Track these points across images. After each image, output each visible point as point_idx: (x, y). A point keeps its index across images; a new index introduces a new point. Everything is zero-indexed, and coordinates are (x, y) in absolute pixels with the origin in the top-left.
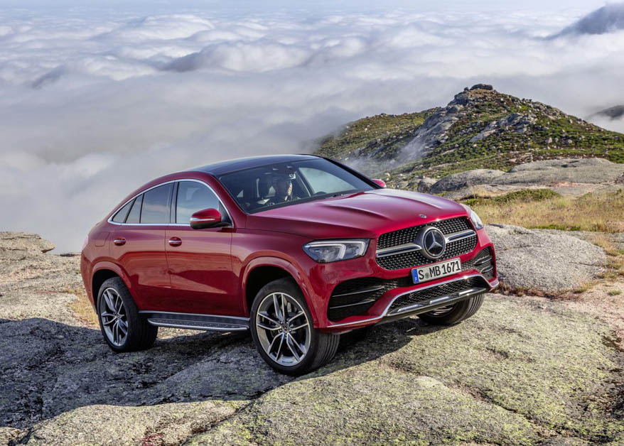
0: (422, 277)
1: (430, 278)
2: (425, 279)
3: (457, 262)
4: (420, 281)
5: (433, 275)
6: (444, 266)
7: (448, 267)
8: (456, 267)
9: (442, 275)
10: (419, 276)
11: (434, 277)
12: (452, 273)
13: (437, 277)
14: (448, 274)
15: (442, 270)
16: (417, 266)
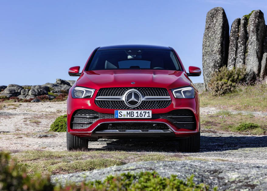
1: (126, 117)
2: (122, 117)
3: (149, 112)
4: (119, 117)
6: (137, 112)
7: (141, 114)
8: (147, 115)
9: (135, 117)
10: (119, 115)
11: (128, 117)
12: (143, 117)
13: (131, 117)
14: (140, 117)
15: (136, 115)
16: (119, 109)
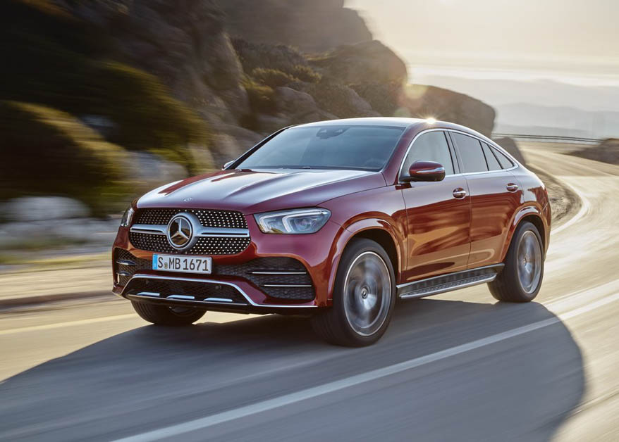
0: (160, 265)
1: (168, 269)
2: (163, 269)
3: (205, 261)
4: (158, 269)
5: (172, 266)
6: (186, 260)
7: (191, 264)
8: (203, 266)
9: (181, 270)
10: (158, 263)
11: (172, 270)
12: (195, 271)
13: (176, 270)
14: (189, 271)
15: (183, 265)
16: (158, 252)
